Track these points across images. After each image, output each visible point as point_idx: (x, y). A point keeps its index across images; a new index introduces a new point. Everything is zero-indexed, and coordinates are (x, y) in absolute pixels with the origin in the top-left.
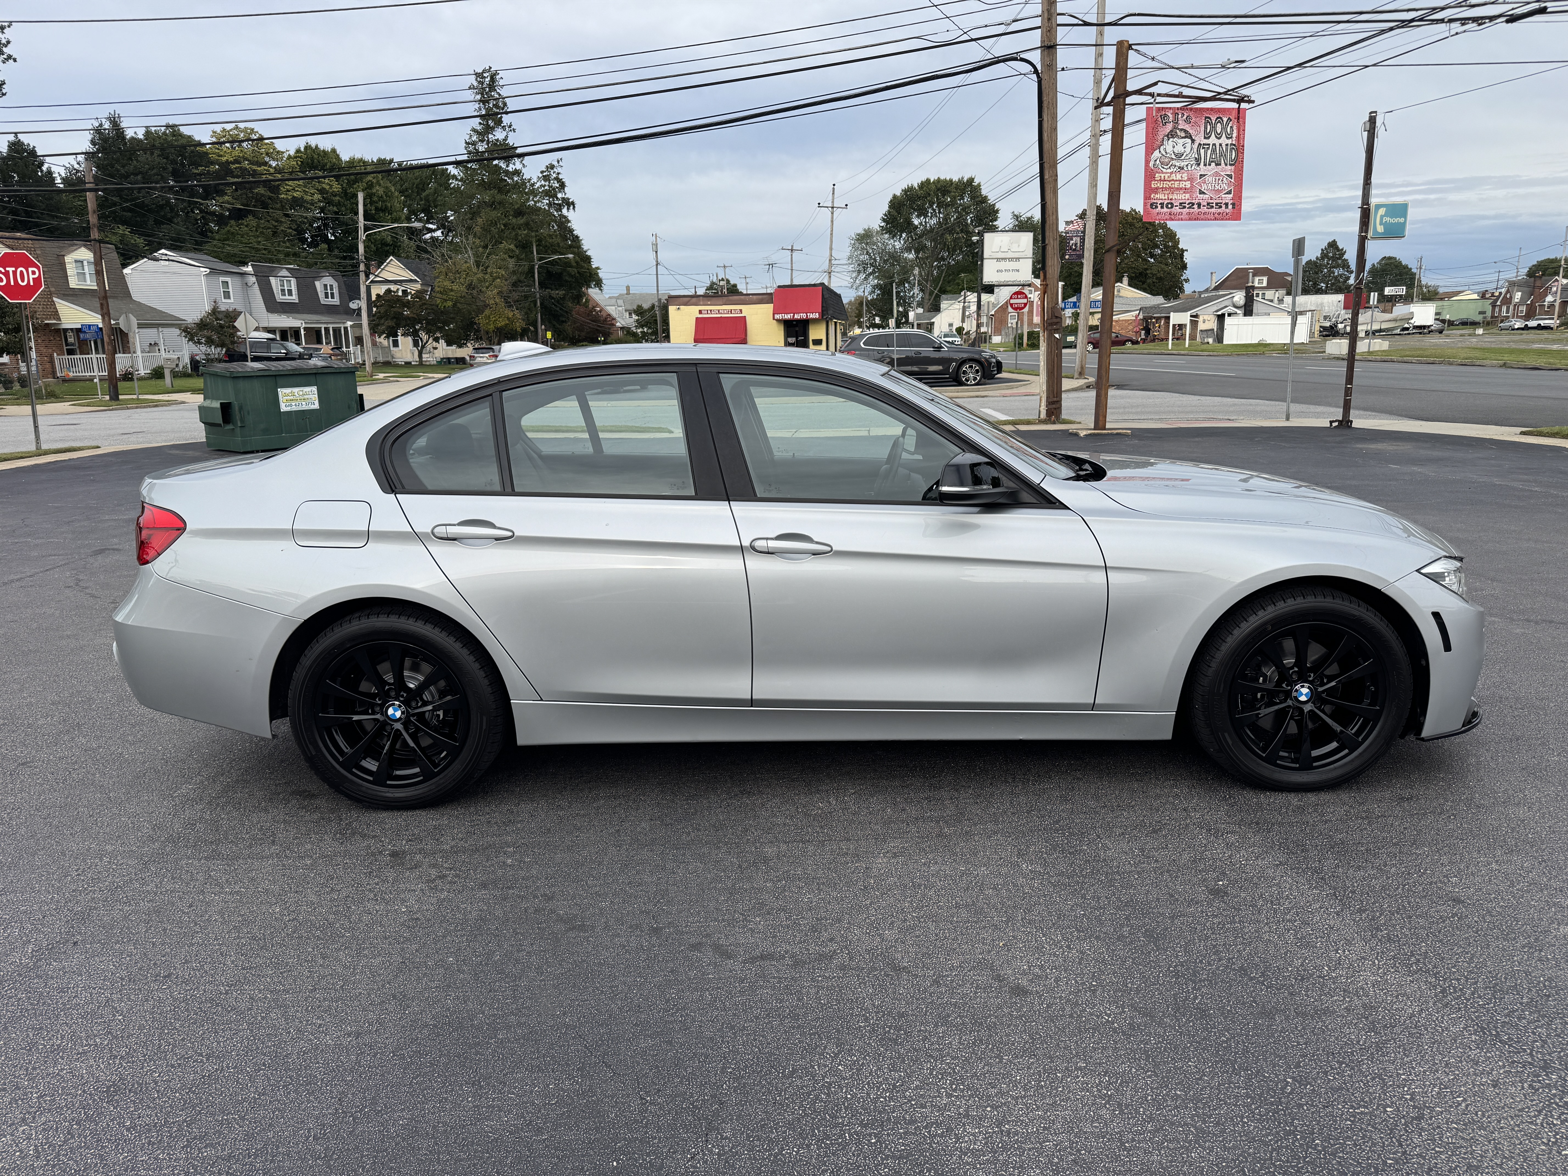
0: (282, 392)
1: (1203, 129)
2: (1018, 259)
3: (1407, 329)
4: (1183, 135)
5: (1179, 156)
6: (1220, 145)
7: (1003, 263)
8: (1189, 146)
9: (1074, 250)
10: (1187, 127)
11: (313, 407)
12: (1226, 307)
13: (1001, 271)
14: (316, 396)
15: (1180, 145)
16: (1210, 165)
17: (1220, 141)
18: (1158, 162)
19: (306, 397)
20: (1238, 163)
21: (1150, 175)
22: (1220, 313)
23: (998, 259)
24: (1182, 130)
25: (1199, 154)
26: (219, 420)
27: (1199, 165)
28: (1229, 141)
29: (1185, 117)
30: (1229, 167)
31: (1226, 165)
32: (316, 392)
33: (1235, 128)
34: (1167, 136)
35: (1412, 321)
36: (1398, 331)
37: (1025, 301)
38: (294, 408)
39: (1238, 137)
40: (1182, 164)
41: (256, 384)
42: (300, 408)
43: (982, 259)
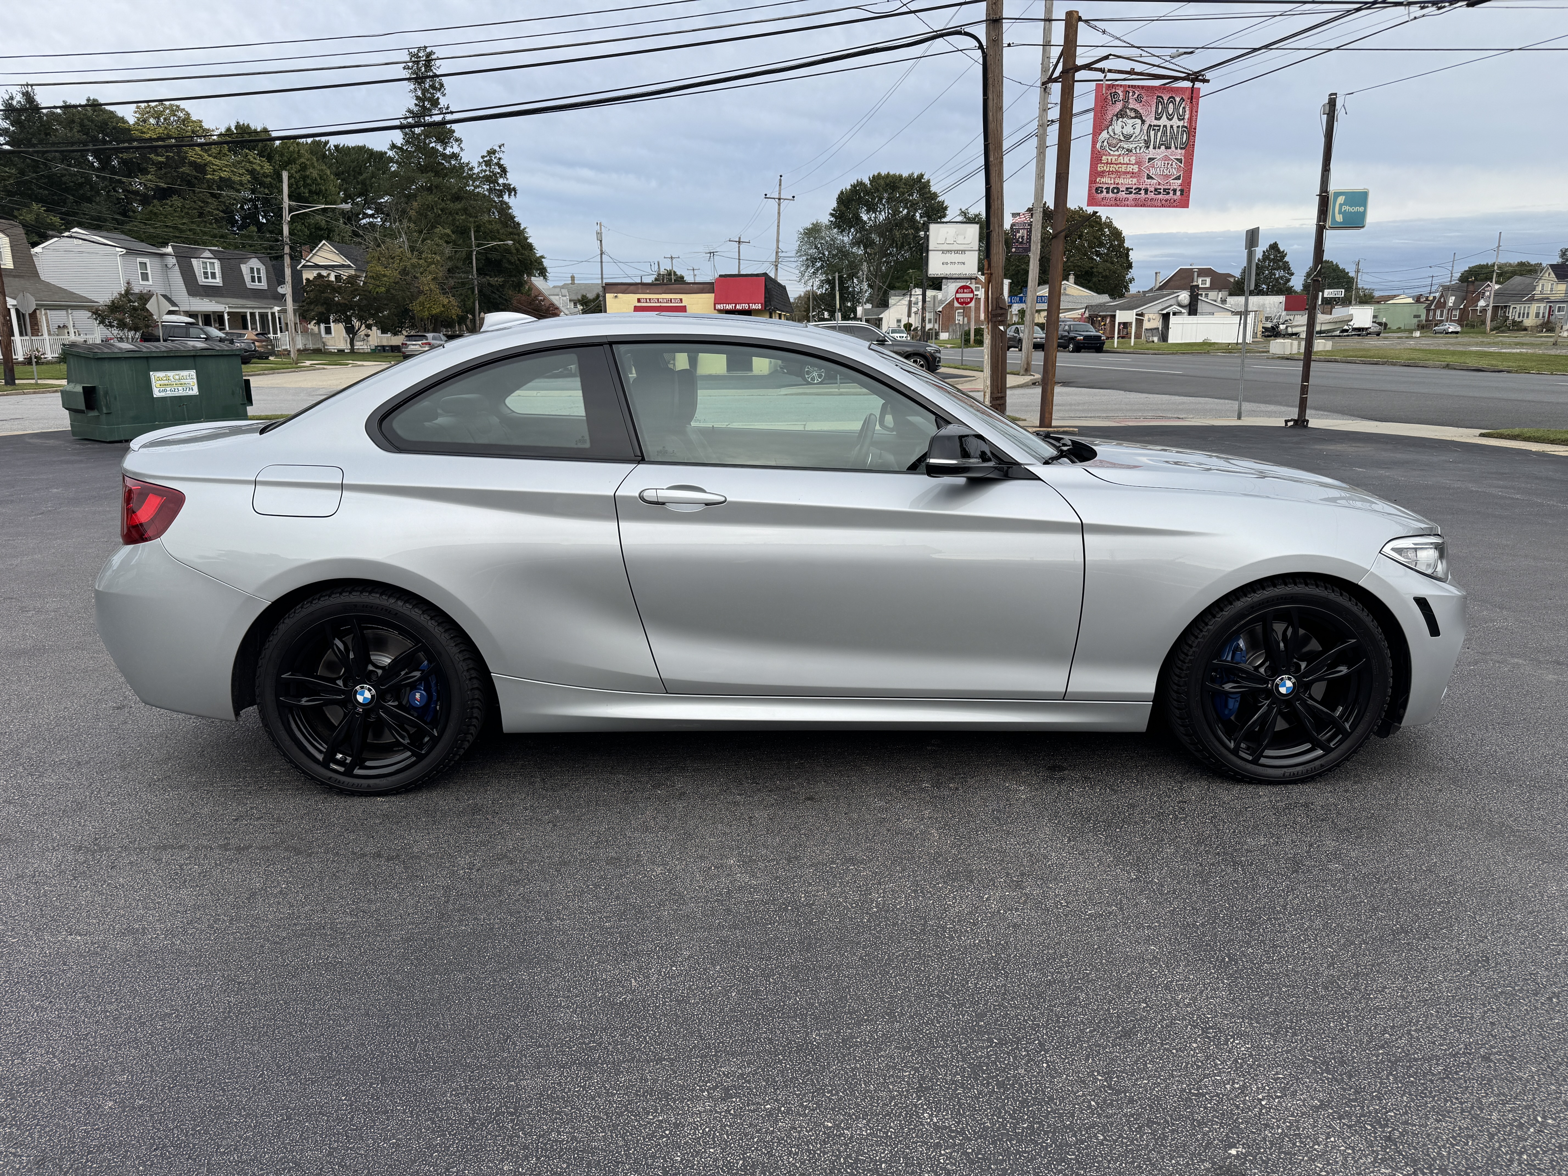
0: (155, 376)
1: (1154, 109)
2: (963, 251)
3: (1347, 331)
4: (1133, 115)
5: (1128, 138)
6: (1172, 127)
7: (948, 255)
8: (1138, 127)
9: (1021, 243)
10: (1137, 106)
11: (191, 393)
12: (1171, 306)
13: (947, 263)
14: (195, 381)
15: (1130, 126)
16: (1159, 148)
17: (1171, 123)
18: (1105, 143)
19: (183, 381)
20: (1189, 147)
21: (1096, 157)
22: (1165, 312)
23: (943, 251)
24: (1132, 109)
25: (1149, 136)
26: (82, 406)
27: (1148, 147)
28: (1181, 123)
29: (1136, 96)
30: (1179, 151)
31: (1176, 148)
32: (195, 377)
33: (1187, 109)
34: (1117, 115)
35: (1351, 323)
36: (1338, 333)
37: (971, 295)
38: (169, 394)
39: (1190, 119)
40: (1131, 146)
41: (125, 366)
42: (176, 394)
43: (927, 251)
